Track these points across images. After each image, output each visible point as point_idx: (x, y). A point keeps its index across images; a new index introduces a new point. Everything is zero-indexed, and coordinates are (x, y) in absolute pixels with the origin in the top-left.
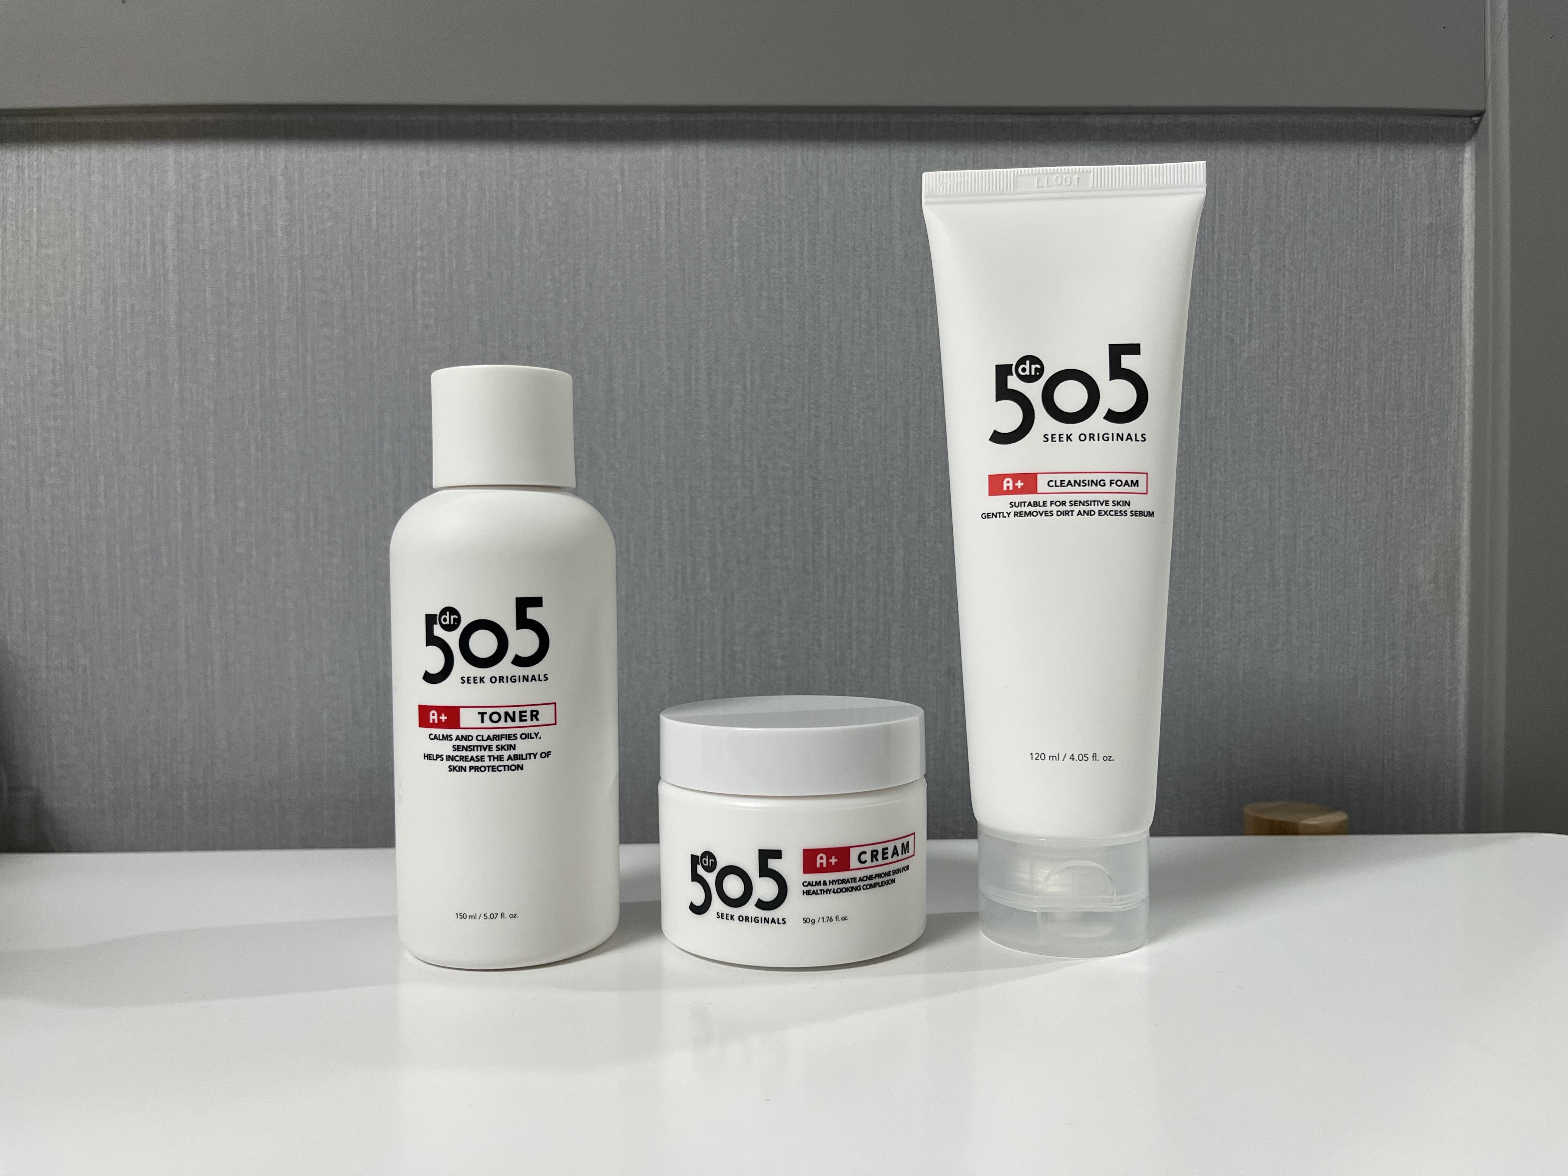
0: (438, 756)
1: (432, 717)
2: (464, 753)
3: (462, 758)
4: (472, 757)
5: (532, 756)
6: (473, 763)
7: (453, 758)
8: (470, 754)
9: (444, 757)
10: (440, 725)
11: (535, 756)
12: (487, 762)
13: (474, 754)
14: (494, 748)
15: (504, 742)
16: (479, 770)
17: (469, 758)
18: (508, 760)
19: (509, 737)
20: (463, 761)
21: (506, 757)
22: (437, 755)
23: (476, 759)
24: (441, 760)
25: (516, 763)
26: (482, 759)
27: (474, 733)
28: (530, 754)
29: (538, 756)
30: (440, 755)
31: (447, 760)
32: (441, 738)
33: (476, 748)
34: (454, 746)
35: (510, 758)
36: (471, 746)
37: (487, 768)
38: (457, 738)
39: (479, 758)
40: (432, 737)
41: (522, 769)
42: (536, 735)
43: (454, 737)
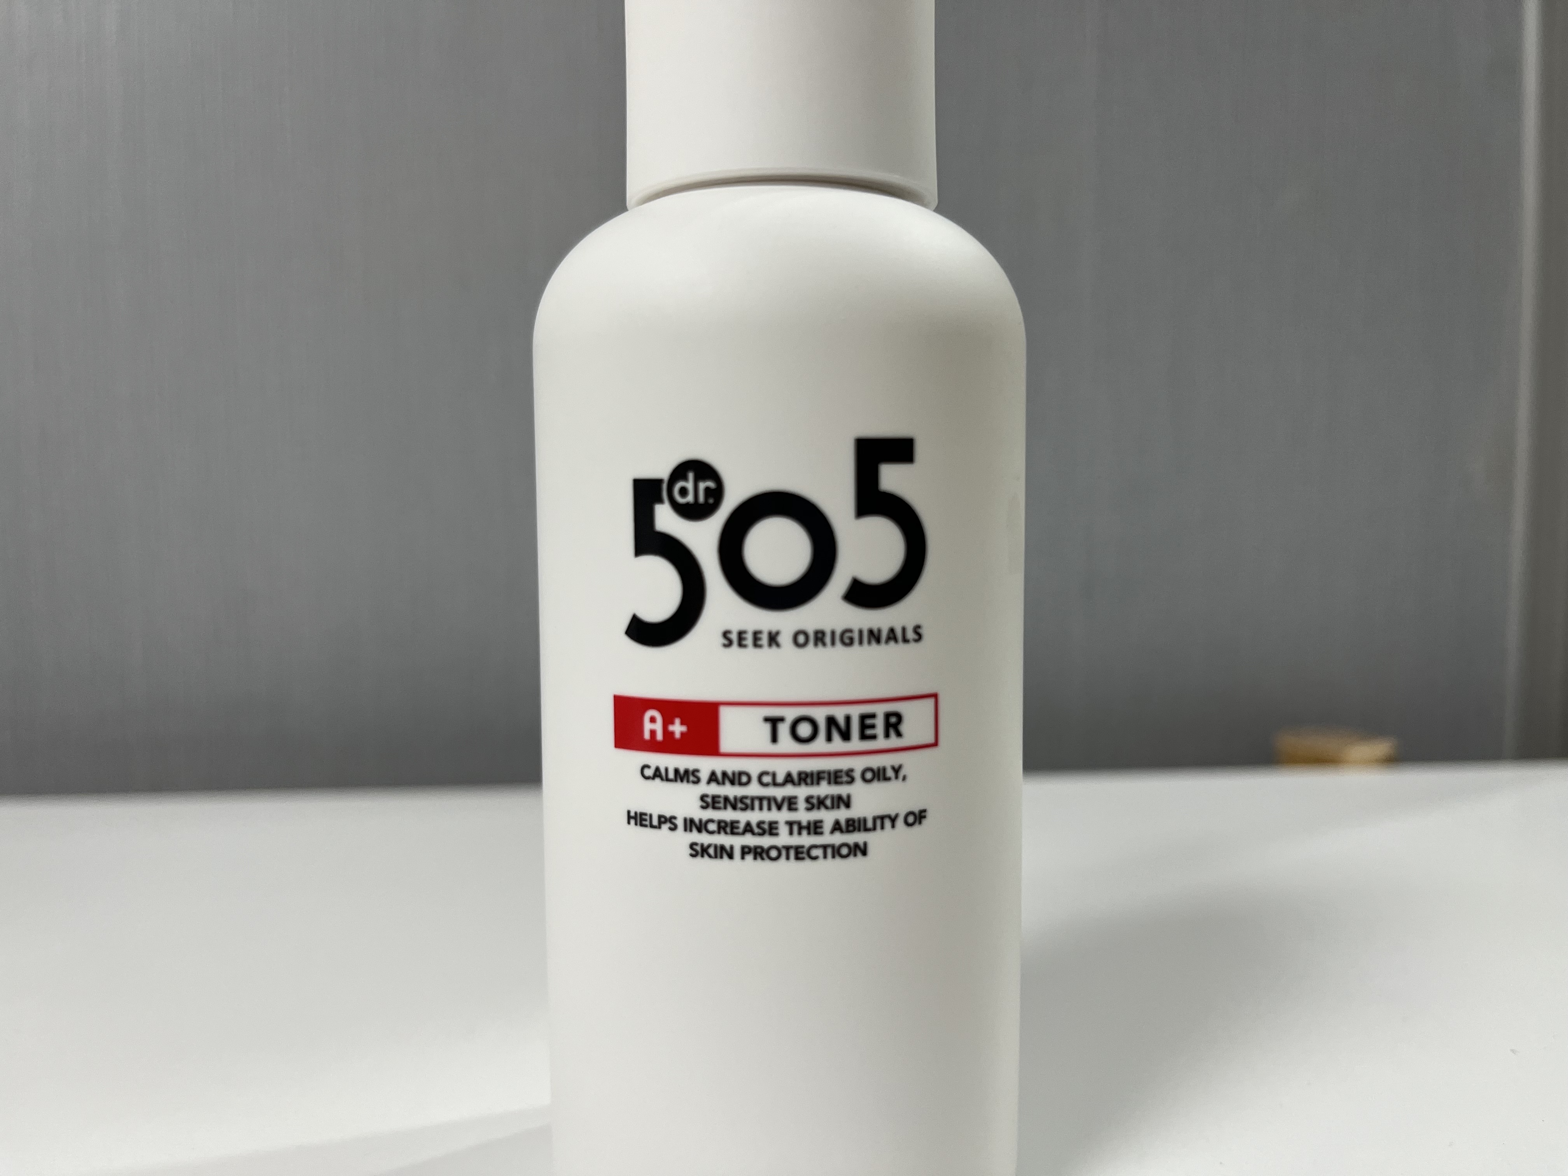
0: (663, 820)
1: (648, 726)
2: (728, 815)
3: (725, 827)
4: (748, 824)
5: (888, 823)
6: (750, 840)
7: (701, 827)
8: (742, 817)
9: (680, 823)
10: (669, 745)
11: (893, 820)
12: (784, 838)
13: (754, 817)
14: (802, 804)
15: (824, 789)
16: (764, 856)
17: (742, 826)
18: (832, 832)
19: (835, 777)
20: (726, 833)
21: (828, 826)
22: (660, 817)
23: (756, 830)
24: (671, 829)
25: (852, 838)
26: (772, 829)
27: (754, 767)
28: (882, 818)
29: (900, 822)
30: (668, 815)
31: (685, 830)
32: (671, 775)
33: (757, 803)
34: (703, 798)
35: (837, 827)
36: (746, 797)
37: (784, 853)
38: (712, 778)
39: (766, 826)
40: (649, 772)
41: (864, 853)
42: (897, 770)
43: (704, 775)
